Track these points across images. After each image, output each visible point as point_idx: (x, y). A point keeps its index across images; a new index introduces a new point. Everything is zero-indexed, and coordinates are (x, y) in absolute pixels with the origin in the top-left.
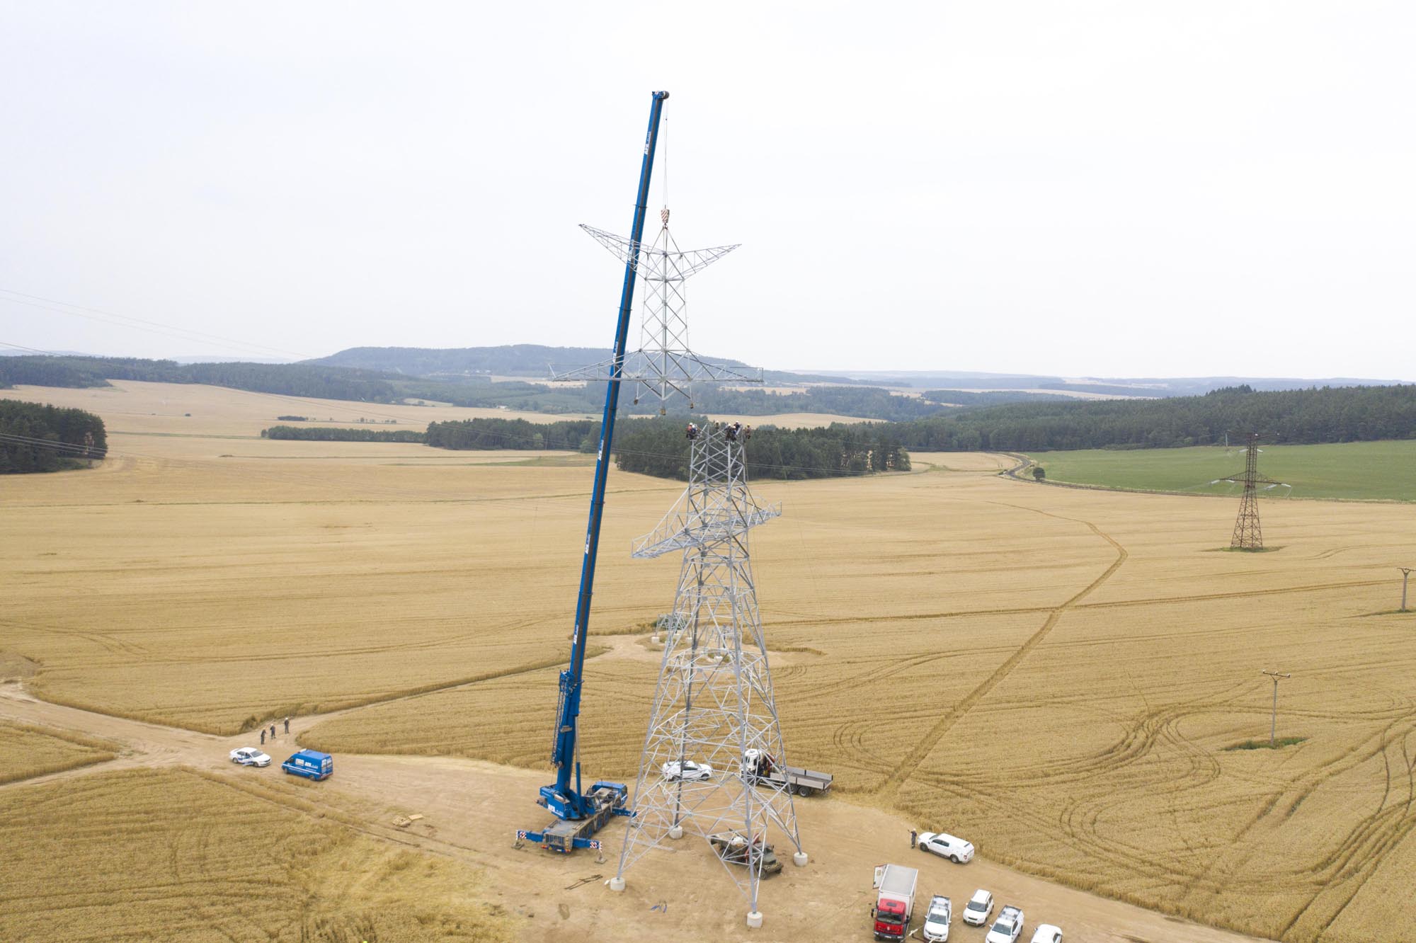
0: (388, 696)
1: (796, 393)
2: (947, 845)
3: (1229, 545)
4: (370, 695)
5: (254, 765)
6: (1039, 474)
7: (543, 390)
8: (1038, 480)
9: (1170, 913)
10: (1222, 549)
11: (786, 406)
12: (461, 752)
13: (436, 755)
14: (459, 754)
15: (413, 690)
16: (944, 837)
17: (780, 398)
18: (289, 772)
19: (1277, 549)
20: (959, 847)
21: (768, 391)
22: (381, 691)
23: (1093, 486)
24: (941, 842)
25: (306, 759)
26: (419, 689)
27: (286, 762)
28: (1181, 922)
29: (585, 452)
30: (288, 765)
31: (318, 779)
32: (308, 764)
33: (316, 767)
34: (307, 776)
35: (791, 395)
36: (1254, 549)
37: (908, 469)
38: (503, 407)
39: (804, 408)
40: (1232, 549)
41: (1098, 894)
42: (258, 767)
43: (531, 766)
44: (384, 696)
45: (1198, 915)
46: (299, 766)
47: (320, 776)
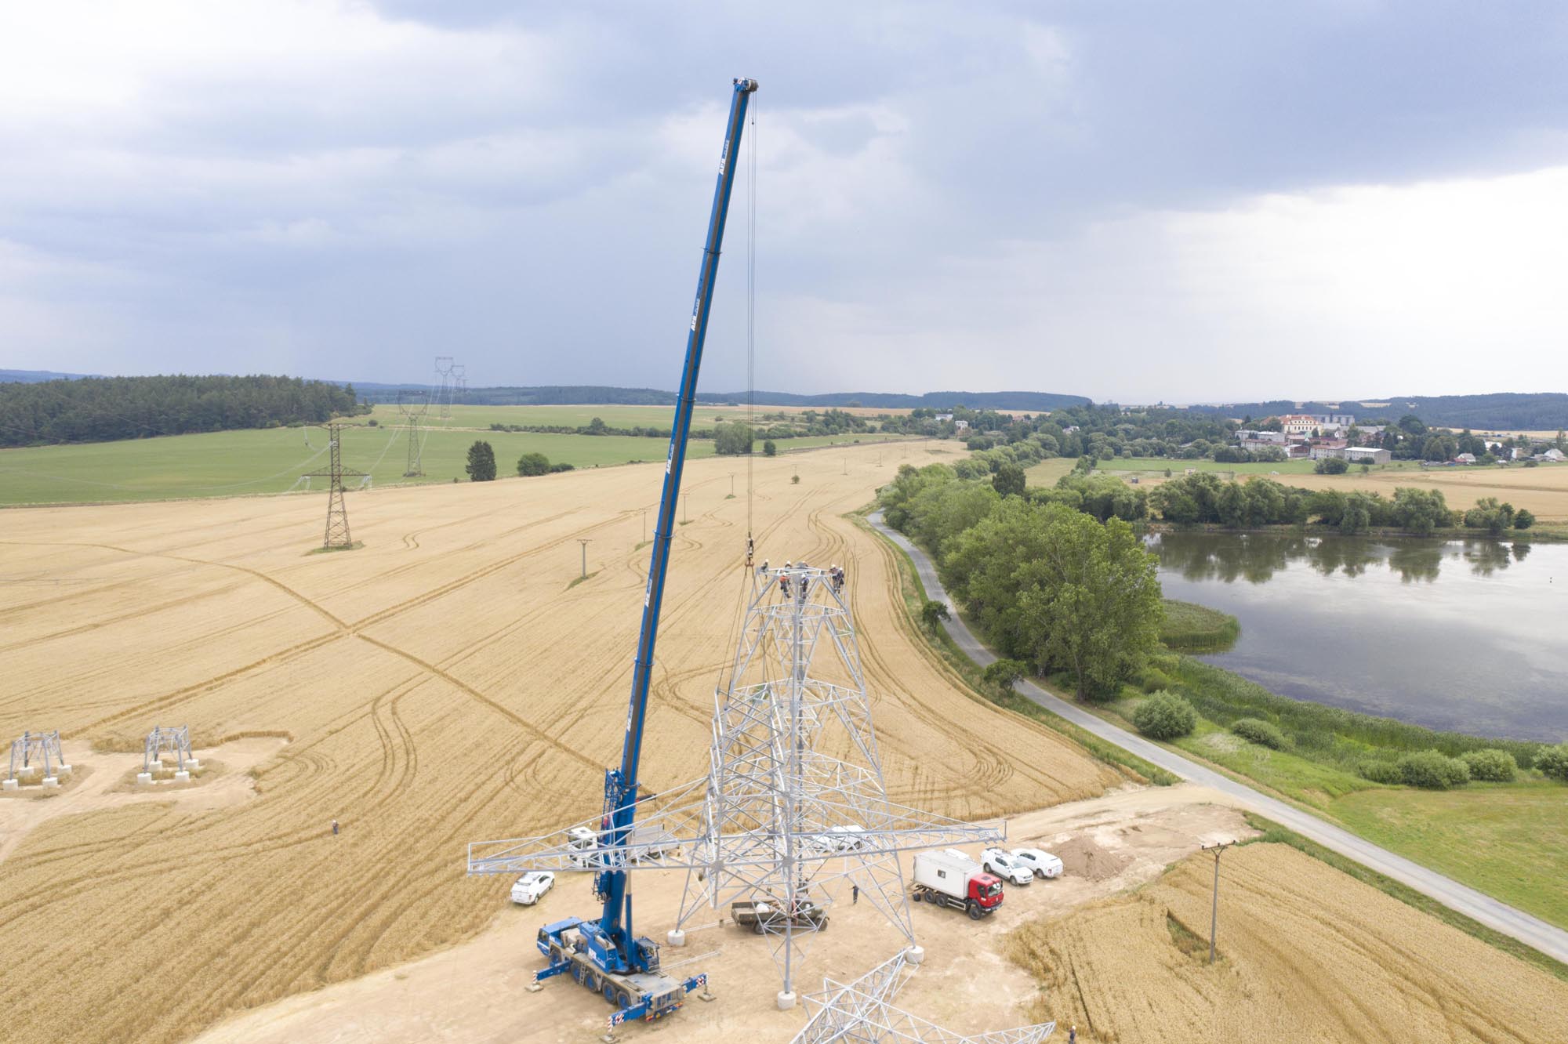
3: (321, 546)
19: (363, 544)
36: (347, 546)
40: (323, 550)
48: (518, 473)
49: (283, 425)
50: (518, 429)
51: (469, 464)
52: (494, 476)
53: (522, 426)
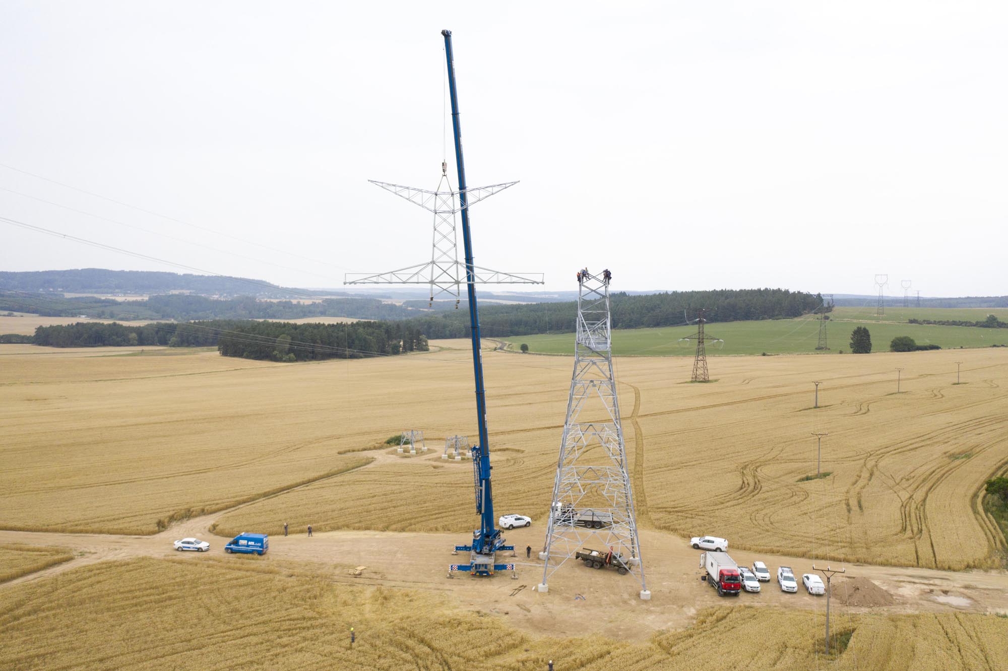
0: (250, 498)
1: (315, 303)
2: (713, 542)
3: (690, 380)
4: (238, 499)
5: (199, 550)
6: (524, 348)
7: (115, 303)
8: (524, 352)
9: (854, 562)
10: (686, 382)
11: (310, 312)
12: (347, 526)
13: (329, 531)
14: (346, 528)
15: (265, 493)
16: (707, 538)
17: (303, 306)
18: (233, 552)
19: (716, 381)
20: (721, 542)
21: (294, 302)
22: (241, 496)
23: (563, 354)
24: (709, 541)
25: (249, 540)
26: (269, 492)
27: (230, 544)
28: (862, 566)
29: (173, 346)
30: (232, 546)
31: (261, 553)
32: (252, 543)
33: (260, 544)
34: (252, 552)
35: (312, 305)
36: (705, 381)
37: (427, 350)
38: (84, 316)
39: (323, 313)
40: (692, 382)
41: (809, 558)
42: (202, 551)
43: (406, 529)
44: (248, 498)
45: (870, 560)
46: (243, 545)
47: (262, 551)
48: (889, 349)
49: (770, 318)
50: (929, 323)
51: (852, 342)
52: (870, 350)
53: (932, 321)
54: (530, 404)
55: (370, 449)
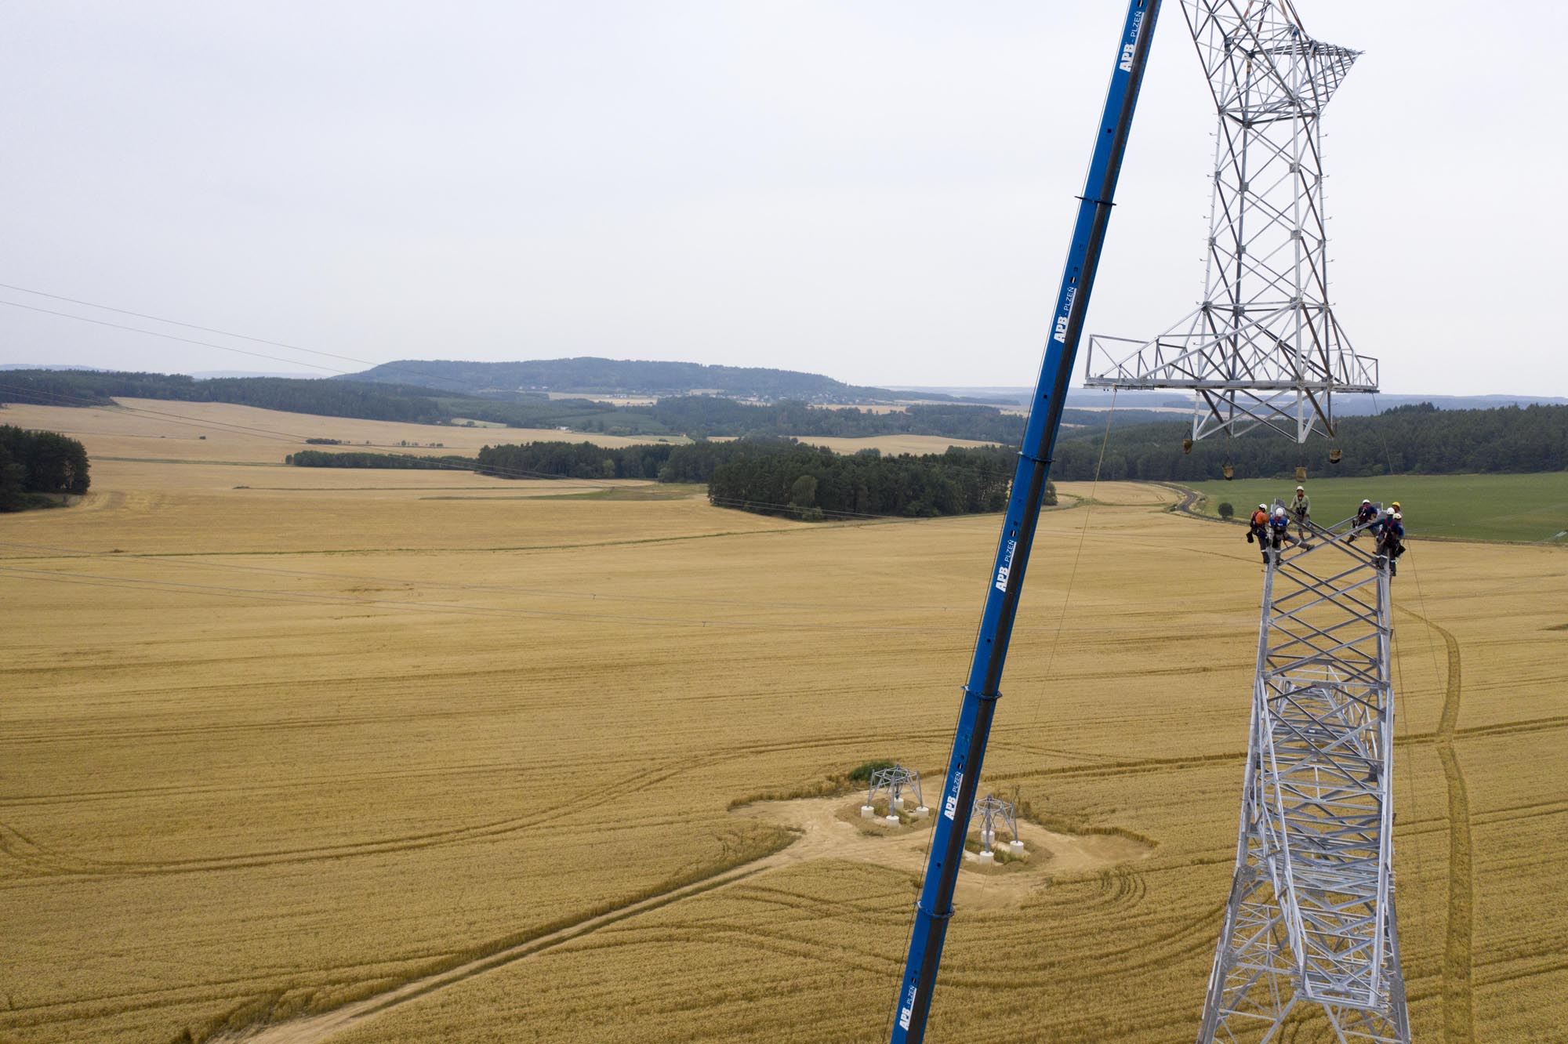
1: (894, 412)
6: (1226, 509)
7: (609, 408)
8: (1225, 519)
17: (877, 417)
21: (863, 409)
29: (663, 482)
35: (889, 415)
37: (1054, 503)
38: (564, 428)
39: (907, 429)
54: (1205, 670)
55: (809, 795)
